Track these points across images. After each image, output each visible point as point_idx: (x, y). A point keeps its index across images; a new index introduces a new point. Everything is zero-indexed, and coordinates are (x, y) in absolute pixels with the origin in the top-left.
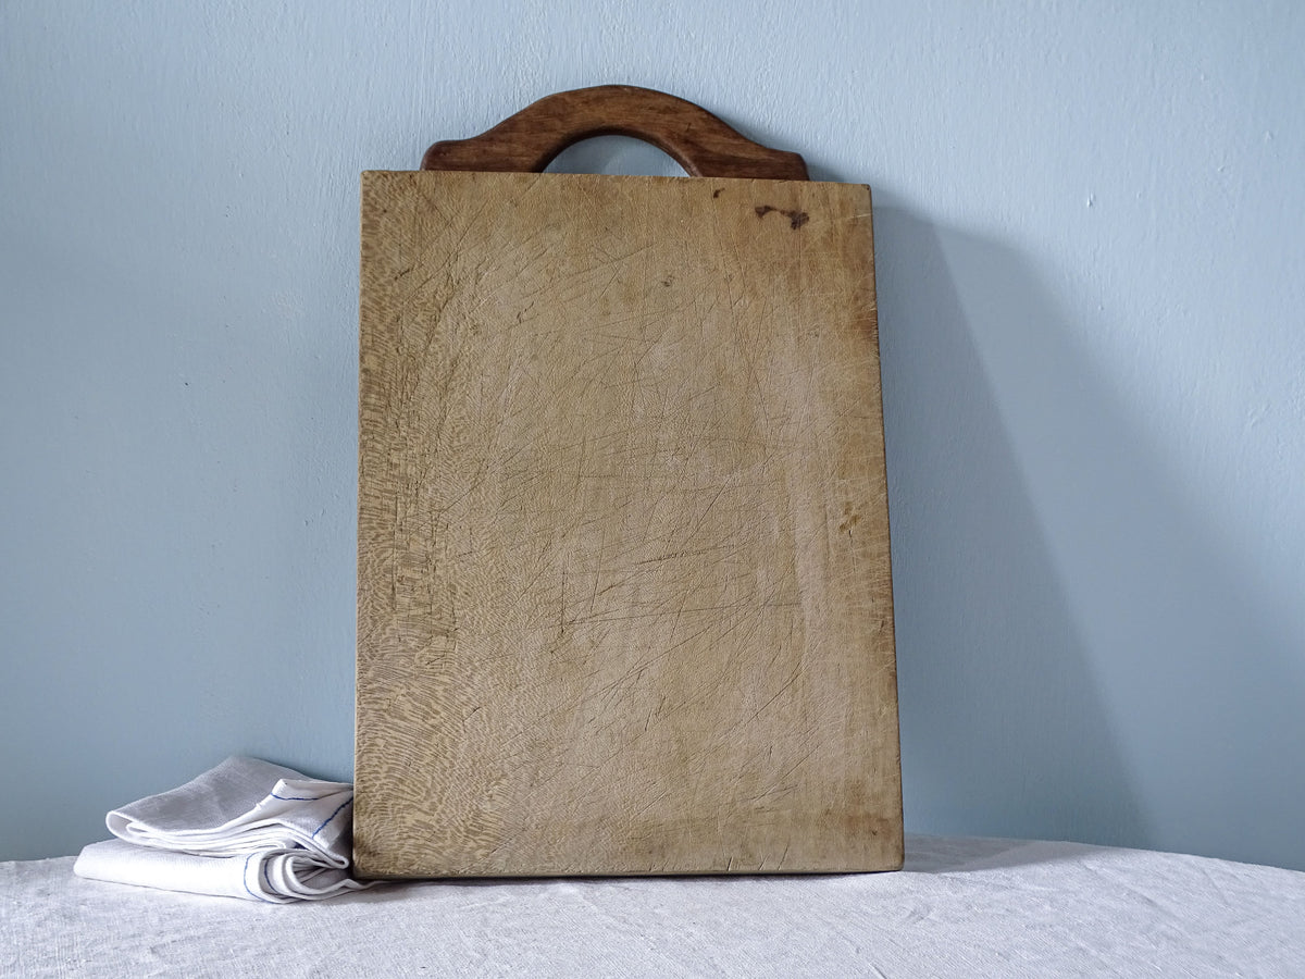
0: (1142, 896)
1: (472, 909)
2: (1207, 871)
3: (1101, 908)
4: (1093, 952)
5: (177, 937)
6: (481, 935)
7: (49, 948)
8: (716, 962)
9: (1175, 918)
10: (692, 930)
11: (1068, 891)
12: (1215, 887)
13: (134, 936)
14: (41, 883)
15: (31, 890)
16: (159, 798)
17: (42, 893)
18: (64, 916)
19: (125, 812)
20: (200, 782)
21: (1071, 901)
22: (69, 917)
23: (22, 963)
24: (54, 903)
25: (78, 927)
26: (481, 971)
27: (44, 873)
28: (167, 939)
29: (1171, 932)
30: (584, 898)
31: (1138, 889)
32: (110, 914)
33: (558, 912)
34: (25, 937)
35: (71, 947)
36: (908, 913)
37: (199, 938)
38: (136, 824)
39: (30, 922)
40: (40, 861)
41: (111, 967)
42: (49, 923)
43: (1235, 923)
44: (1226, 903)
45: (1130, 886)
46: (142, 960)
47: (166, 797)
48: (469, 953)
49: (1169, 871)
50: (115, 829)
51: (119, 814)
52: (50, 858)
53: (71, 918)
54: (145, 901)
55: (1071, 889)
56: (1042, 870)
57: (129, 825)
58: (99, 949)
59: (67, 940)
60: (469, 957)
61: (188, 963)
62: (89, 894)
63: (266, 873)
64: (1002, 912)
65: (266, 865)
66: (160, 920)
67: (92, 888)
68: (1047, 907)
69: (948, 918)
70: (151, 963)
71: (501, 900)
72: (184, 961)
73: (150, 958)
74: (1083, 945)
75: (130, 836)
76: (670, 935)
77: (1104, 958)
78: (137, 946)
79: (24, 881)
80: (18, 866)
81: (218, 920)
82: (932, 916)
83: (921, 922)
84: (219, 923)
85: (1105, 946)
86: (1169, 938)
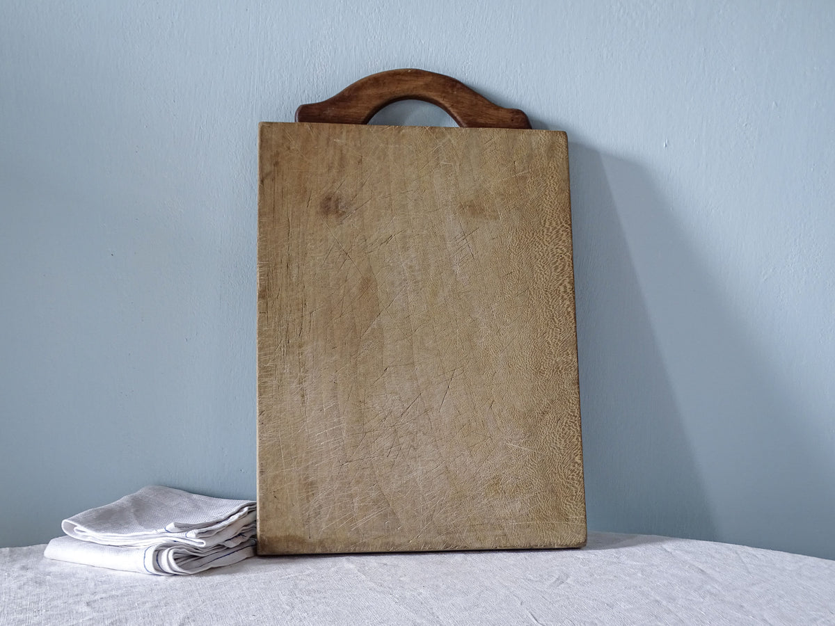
0: (697, 568)
1: (289, 578)
2: (739, 552)
3: (672, 575)
4: (664, 603)
5: (104, 595)
6: (292, 593)
7: (24, 603)
8: (434, 611)
9: (717, 581)
10: (422, 591)
11: (653, 565)
12: (743, 562)
13: (77, 595)
14: (24, 562)
15: (17, 566)
16: (97, 511)
17: (24, 568)
18: (36, 582)
19: (73, 520)
20: (124, 500)
21: (654, 571)
22: (39, 583)
23: (6, 612)
24: (30, 574)
25: (43, 589)
26: (289, 617)
27: (27, 555)
28: (97, 597)
29: (714, 591)
30: (358, 571)
31: (697, 564)
32: (65, 581)
33: (341, 579)
34: (10, 596)
35: (37, 603)
36: (555, 579)
37: (118, 596)
38: (79, 527)
39: (14, 586)
40: (25, 548)
41: (60, 615)
42: (26, 587)
43: (753, 584)
44: (749, 573)
45: (692, 562)
46: (80, 610)
47: (101, 509)
48: (283, 606)
49: (716, 552)
50: (67, 530)
51: (69, 521)
52: (32, 545)
53: (40, 584)
54: (87, 573)
55: (655, 563)
56: (638, 550)
57: (75, 528)
58: (55, 603)
59: (36, 597)
60: (283, 608)
61: (109, 612)
62: (53, 569)
63: (157, 560)
64: (612, 578)
65: (157, 555)
66: (95, 585)
67: (55, 565)
68: (640, 575)
69: (578, 582)
70: (85, 612)
71: (308, 572)
72: (106, 610)
73: (85, 609)
74: (658, 598)
75: (76, 535)
76: (408, 594)
77: (671, 606)
78: (78, 602)
79: (14, 560)
80: (11, 551)
81: (132, 585)
82: (569, 581)
83: (563, 585)
84: (131, 587)
85: (672, 599)
86: (711, 594)
